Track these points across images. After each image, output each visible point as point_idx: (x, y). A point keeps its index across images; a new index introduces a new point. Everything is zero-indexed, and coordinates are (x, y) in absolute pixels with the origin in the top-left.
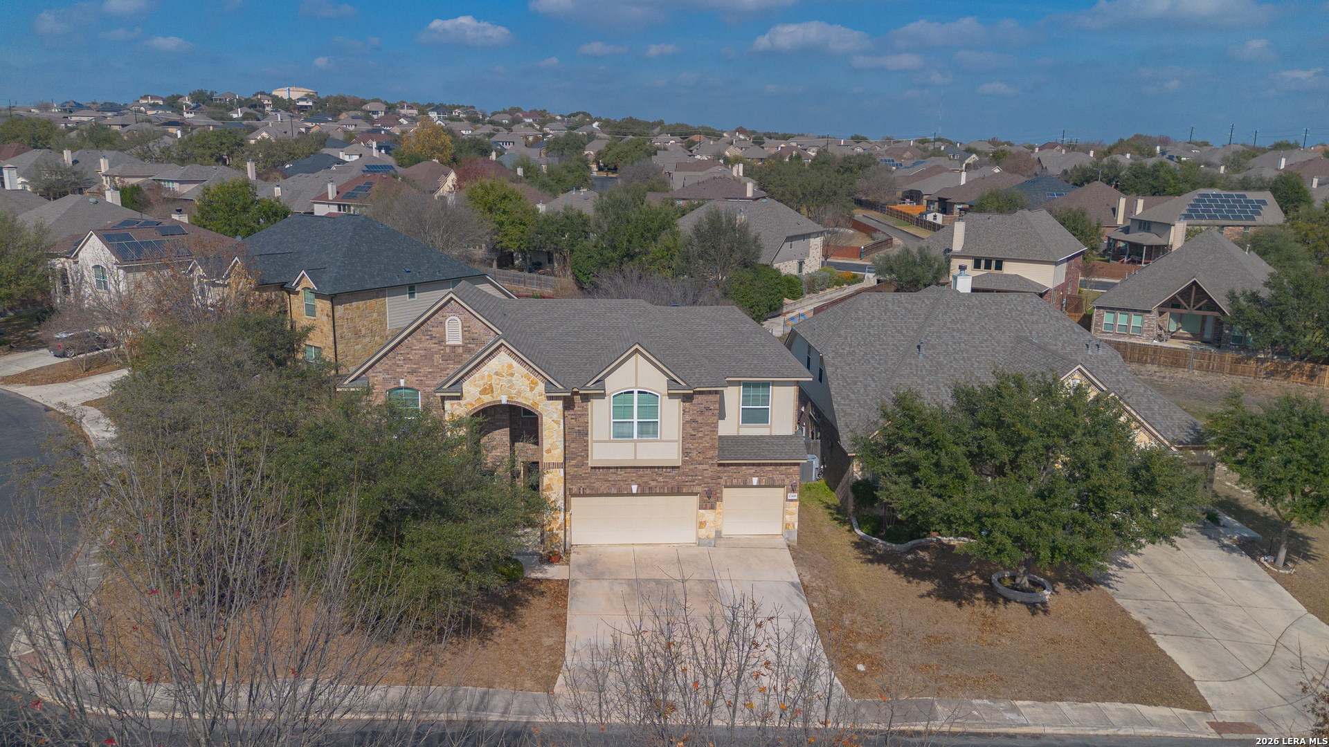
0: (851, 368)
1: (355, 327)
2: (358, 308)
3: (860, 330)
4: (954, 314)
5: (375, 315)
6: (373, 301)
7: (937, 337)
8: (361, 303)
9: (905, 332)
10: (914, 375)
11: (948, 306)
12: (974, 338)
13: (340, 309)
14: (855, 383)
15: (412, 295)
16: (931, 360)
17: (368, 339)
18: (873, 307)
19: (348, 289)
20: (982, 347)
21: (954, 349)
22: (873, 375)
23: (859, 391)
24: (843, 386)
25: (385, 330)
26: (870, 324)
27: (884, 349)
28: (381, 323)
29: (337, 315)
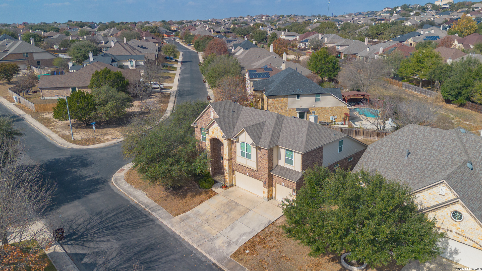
0: (374, 155)
1: (275, 106)
2: (277, 101)
3: (393, 140)
4: (442, 142)
5: (283, 103)
6: (283, 99)
7: (423, 151)
8: (278, 99)
9: (413, 145)
10: (396, 165)
11: (443, 138)
12: (441, 156)
13: (270, 101)
14: (371, 162)
15: (298, 98)
16: (409, 160)
17: (280, 111)
18: (408, 131)
19: (273, 94)
20: (441, 161)
21: (426, 158)
22: (381, 160)
23: (369, 165)
24: (365, 162)
25: (287, 108)
26: (400, 138)
27: (396, 151)
28: (285, 106)
29: (269, 102)
